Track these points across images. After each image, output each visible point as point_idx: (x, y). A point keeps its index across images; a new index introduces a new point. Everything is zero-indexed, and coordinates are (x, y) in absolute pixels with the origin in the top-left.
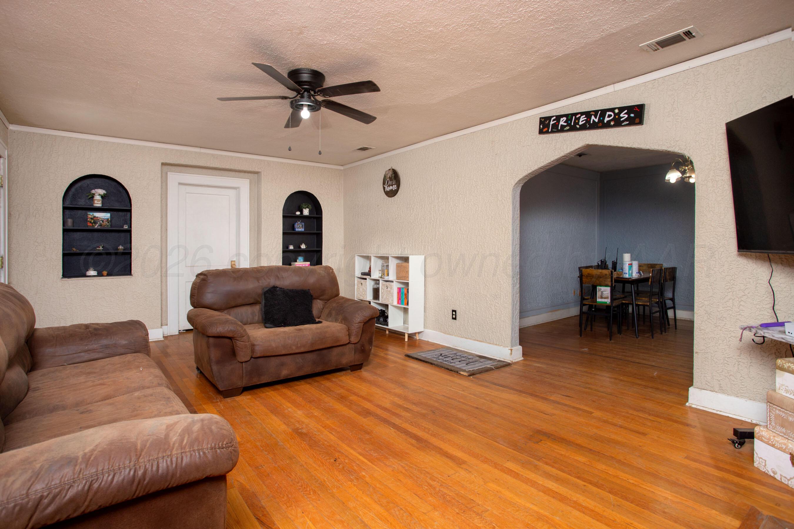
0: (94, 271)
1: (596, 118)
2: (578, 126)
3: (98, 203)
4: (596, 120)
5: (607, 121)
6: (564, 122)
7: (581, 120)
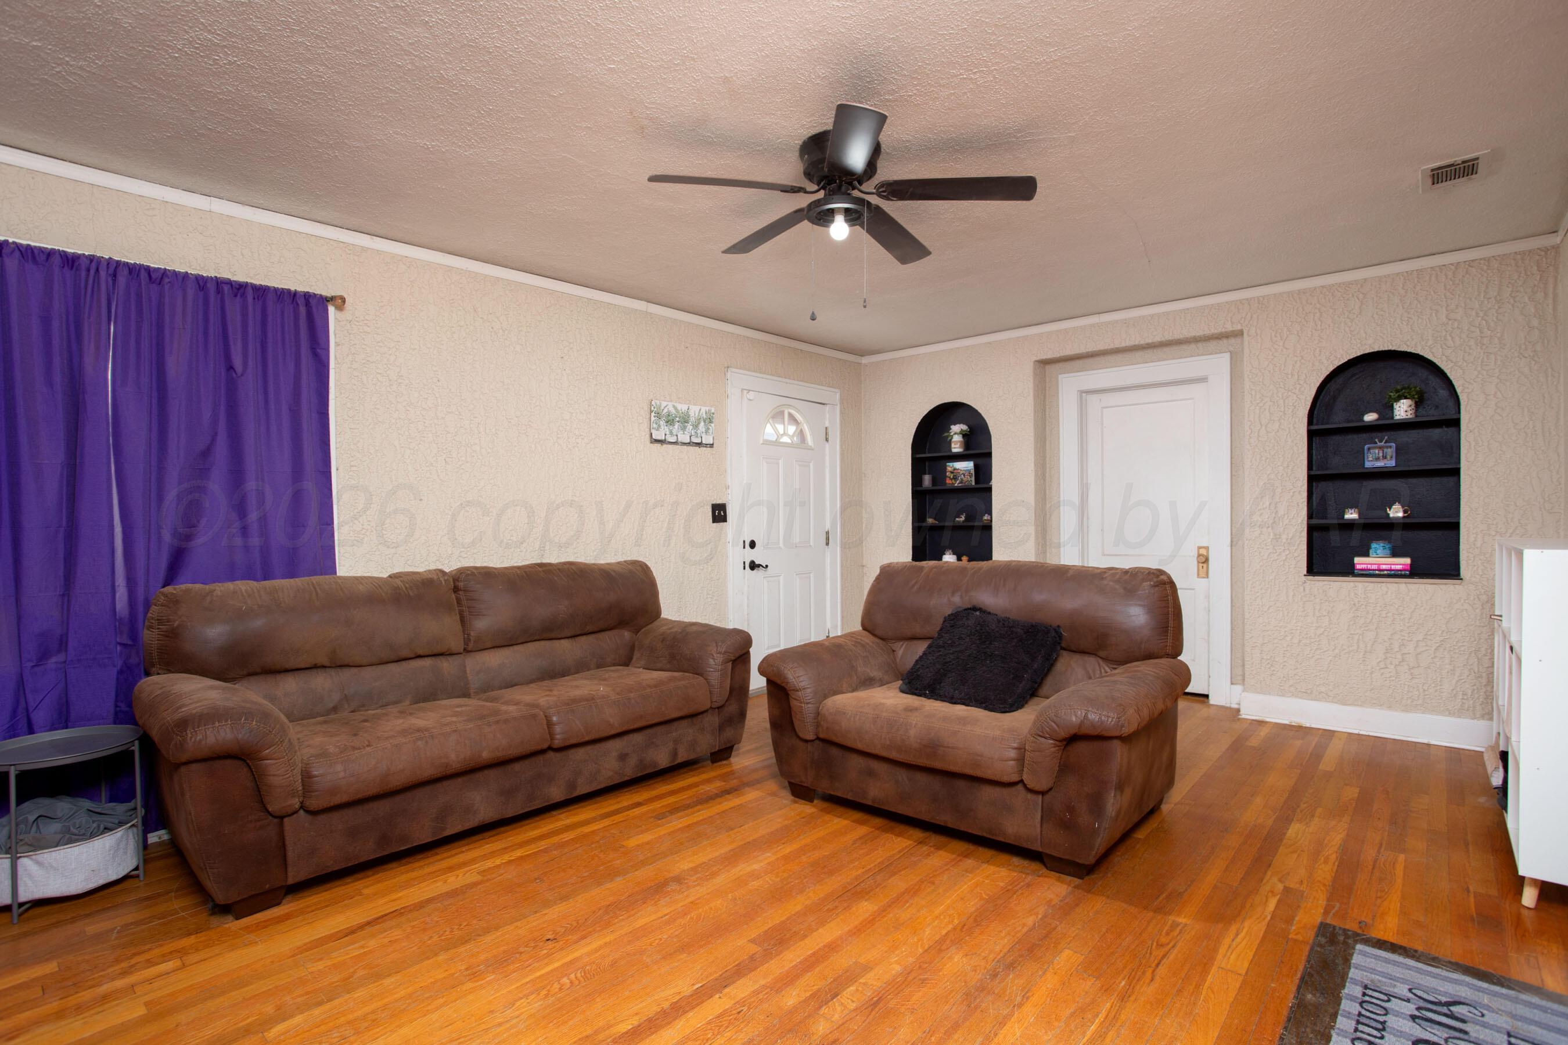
0: (954, 554)
3: (957, 448)
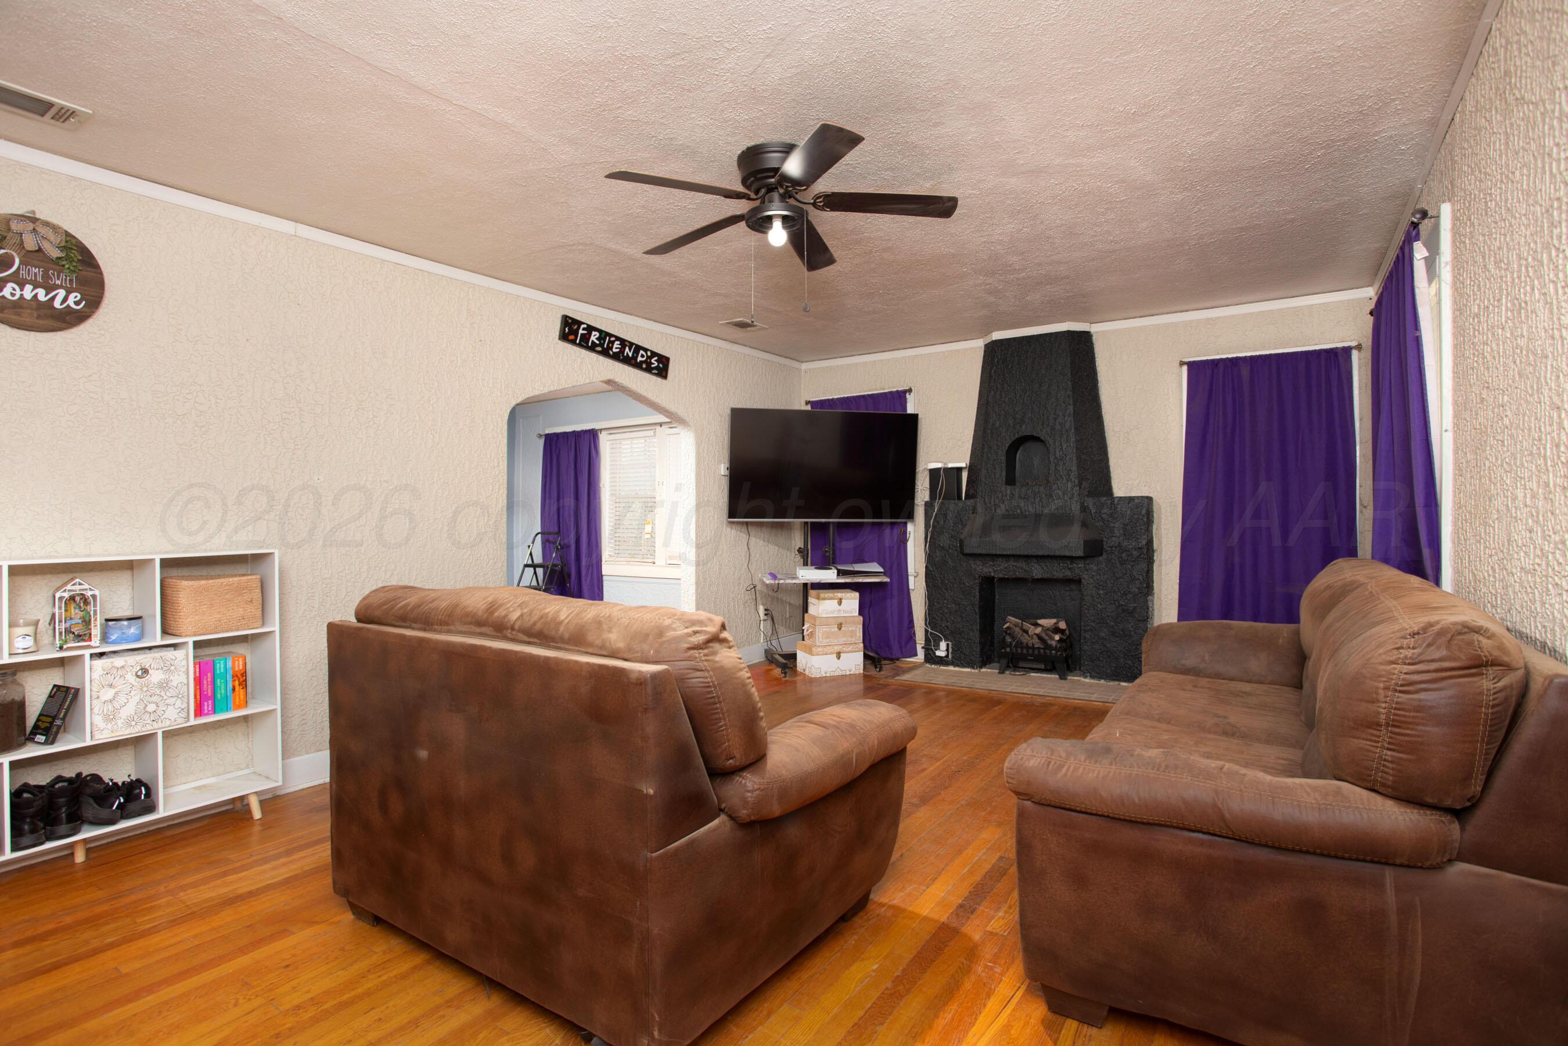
1: (630, 351)
2: (611, 353)
4: (630, 355)
5: (640, 361)
6: (597, 339)
7: (615, 346)
